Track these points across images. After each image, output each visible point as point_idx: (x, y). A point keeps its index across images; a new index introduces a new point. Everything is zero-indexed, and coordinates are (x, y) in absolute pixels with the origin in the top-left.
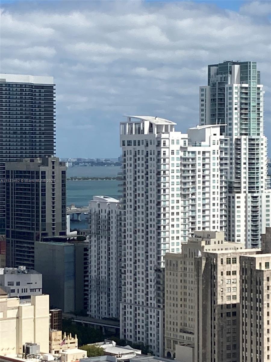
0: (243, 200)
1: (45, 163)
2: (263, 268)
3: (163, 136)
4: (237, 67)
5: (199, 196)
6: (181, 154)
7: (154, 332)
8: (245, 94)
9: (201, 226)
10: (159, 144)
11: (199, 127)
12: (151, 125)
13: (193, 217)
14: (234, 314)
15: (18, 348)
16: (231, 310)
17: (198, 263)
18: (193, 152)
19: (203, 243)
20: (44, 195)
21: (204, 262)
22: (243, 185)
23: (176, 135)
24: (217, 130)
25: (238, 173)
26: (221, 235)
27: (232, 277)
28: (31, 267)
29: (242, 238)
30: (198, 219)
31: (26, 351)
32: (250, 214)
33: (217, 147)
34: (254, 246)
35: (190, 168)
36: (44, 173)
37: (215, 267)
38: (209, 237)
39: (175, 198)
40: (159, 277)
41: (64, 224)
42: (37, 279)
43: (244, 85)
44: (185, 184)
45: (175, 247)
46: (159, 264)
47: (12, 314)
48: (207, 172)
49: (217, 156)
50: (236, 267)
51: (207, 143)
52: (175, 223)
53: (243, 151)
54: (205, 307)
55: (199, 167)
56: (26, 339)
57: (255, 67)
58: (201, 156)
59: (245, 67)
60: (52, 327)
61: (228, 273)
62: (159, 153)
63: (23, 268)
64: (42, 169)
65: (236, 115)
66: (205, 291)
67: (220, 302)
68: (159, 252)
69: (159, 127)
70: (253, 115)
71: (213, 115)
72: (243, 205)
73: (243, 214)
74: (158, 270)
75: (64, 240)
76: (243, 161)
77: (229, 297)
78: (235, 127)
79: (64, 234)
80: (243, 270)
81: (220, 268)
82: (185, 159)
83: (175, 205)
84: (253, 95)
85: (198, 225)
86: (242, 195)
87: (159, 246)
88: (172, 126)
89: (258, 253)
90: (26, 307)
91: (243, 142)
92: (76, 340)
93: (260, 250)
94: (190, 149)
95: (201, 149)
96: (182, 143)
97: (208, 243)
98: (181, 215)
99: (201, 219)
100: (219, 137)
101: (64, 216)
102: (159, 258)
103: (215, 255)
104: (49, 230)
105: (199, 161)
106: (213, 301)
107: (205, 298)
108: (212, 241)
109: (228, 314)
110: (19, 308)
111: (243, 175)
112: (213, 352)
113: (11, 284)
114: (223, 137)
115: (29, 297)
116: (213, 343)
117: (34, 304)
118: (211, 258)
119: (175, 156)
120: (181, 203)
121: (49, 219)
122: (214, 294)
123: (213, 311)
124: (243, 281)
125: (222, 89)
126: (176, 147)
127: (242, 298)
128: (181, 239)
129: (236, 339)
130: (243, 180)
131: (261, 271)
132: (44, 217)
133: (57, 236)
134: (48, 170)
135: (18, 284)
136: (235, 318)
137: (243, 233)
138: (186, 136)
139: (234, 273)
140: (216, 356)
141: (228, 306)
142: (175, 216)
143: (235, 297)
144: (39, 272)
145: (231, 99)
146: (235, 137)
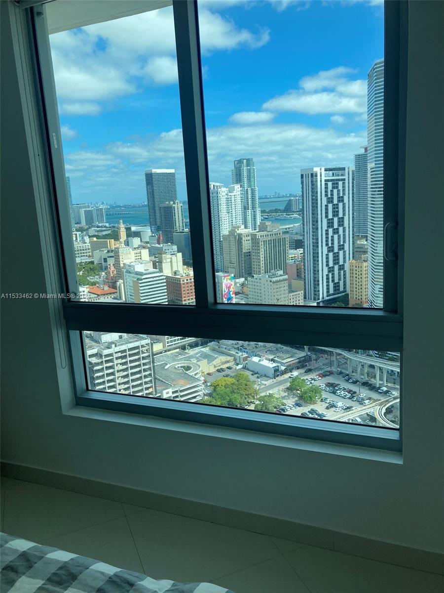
0: (250, 212)
1: (174, 203)
2: (260, 238)
3: (219, 190)
4: (245, 161)
5: (234, 212)
6: (226, 196)
7: (220, 264)
8: (249, 171)
9: (235, 223)
10: (217, 193)
11: (232, 186)
12: (214, 186)
13: (232, 220)
14: (250, 255)
15: (172, 272)
16: (248, 254)
17: (235, 238)
18: (231, 196)
19: (236, 230)
20: (175, 216)
21: (237, 237)
22: (250, 207)
23: (224, 189)
24: (239, 186)
25: (248, 203)
26: (243, 227)
27: (248, 242)
28: (172, 243)
29: (251, 227)
30: (234, 221)
31: (175, 273)
32: (253, 218)
33: (239, 193)
34: (255, 230)
35: (230, 201)
36: (174, 207)
37: (242, 238)
38: (238, 227)
39: (225, 214)
40: (220, 244)
41: (183, 226)
42: (175, 248)
43: (248, 168)
44: (228, 208)
45: (226, 232)
46: (220, 239)
47: (169, 260)
48: (236, 203)
49: (240, 196)
50: (249, 238)
51: (235, 191)
52: (225, 223)
53: (249, 194)
54: (239, 254)
55: (233, 201)
56: (175, 269)
57: (252, 160)
58: (234, 197)
59: (248, 160)
60: (183, 265)
61: (247, 240)
62: (218, 197)
63: (169, 244)
64: (173, 205)
65: (245, 179)
66: (238, 247)
67: (244, 251)
68: (220, 235)
69: (217, 186)
70: (252, 179)
71: (237, 180)
72: (250, 214)
73: (250, 218)
74: (220, 241)
75: (184, 232)
76: (249, 198)
77: (247, 249)
78: (246, 184)
79: (184, 230)
80: (252, 239)
81: (243, 239)
82: (228, 198)
83: (225, 216)
84: (252, 171)
85: (234, 223)
86: (250, 211)
87: (220, 232)
88: (222, 186)
89: (257, 232)
90: (174, 257)
91: (249, 190)
92: (192, 269)
93: (258, 231)
94: (230, 194)
95: (233, 194)
96: (226, 193)
97: (238, 230)
98: (228, 220)
99: (235, 221)
100: (240, 189)
101: (183, 223)
102: (220, 237)
103: (242, 234)
104: (178, 229)
105: (233, 199)
106: (241, 252)
107: (238, 250)
108: (240, 229)
109: (247, 256)
110: (171, 258)
111: (250, 203)
112: (242, 269)
113: (165, 250)
114: (241, 189)
115: (174, 254)
116: (242, 267)
117: (176, 256)
118: (240, 235)
119: (224, 197)
120: (227, 215)
121: (177, 225)
122: (242, 249)
123: (242, 255)
124: (253, 243)
125: (240, 170)
126: (224, 194)
127: (252, 249)
128: (228, 229)
129: (250, 264)
130: (250, 205)
131: (259, 239)
132: (176, 224)
133: (181, 231)
134: (175, 206)
135: (168, 250)
136: (249, 257)
137: (250, 225)
138: (227, 189)
139: (249, 240)
140: (244, 271)
141: (247, 253)
142: (225, 221)
143: (249, 249)
144: (176, 245)
145: (243, 173)
146: (246, 188)
